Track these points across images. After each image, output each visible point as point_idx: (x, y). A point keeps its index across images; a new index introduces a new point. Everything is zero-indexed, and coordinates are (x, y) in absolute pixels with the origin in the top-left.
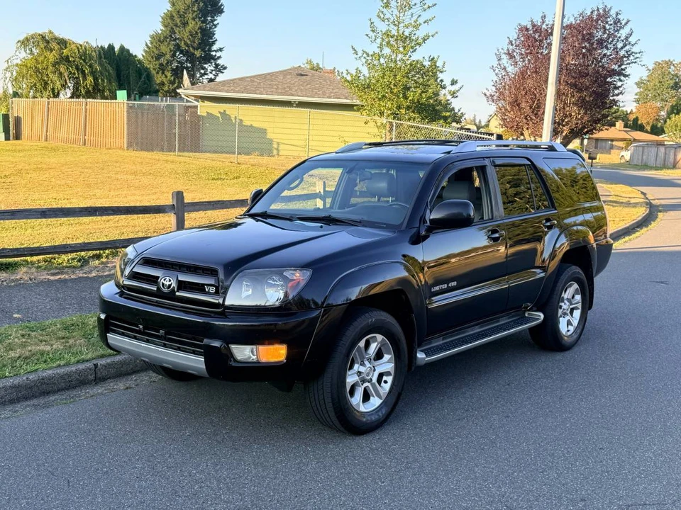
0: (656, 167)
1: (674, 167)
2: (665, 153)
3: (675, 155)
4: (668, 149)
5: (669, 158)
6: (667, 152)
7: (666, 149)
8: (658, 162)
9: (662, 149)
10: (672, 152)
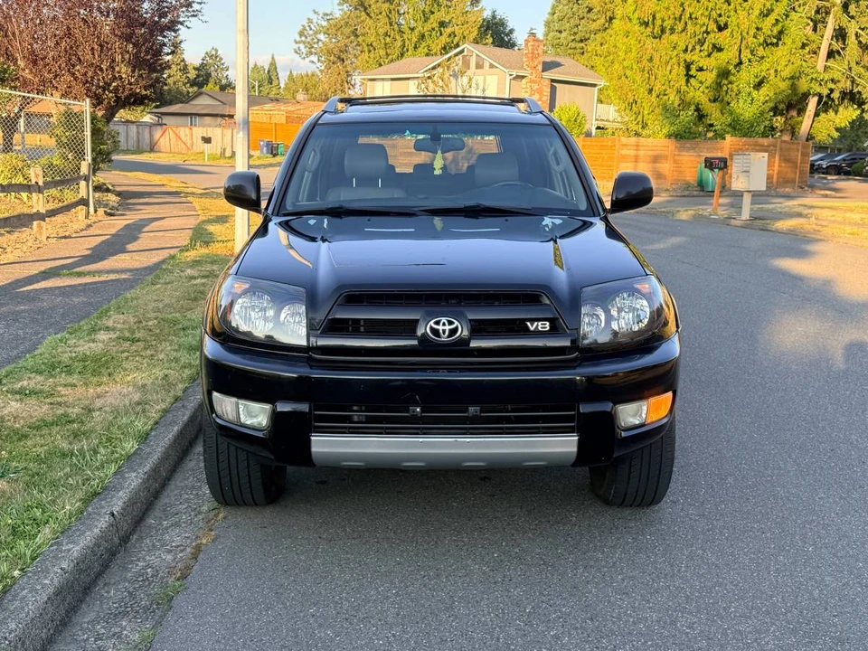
0: (128, 150)
1: (152, 150)
2: (138, 133)
3: (151, 135)
4: (141, 127)
5: (144, 139)
6: (140, 131)
7: (138, 128)
8: (129, 144)
9: (133, 128)
10: (147, 130)
